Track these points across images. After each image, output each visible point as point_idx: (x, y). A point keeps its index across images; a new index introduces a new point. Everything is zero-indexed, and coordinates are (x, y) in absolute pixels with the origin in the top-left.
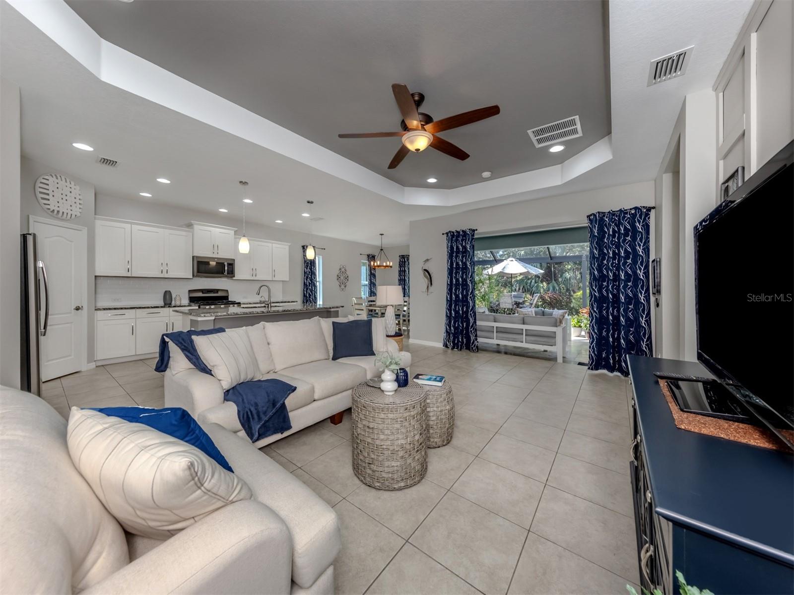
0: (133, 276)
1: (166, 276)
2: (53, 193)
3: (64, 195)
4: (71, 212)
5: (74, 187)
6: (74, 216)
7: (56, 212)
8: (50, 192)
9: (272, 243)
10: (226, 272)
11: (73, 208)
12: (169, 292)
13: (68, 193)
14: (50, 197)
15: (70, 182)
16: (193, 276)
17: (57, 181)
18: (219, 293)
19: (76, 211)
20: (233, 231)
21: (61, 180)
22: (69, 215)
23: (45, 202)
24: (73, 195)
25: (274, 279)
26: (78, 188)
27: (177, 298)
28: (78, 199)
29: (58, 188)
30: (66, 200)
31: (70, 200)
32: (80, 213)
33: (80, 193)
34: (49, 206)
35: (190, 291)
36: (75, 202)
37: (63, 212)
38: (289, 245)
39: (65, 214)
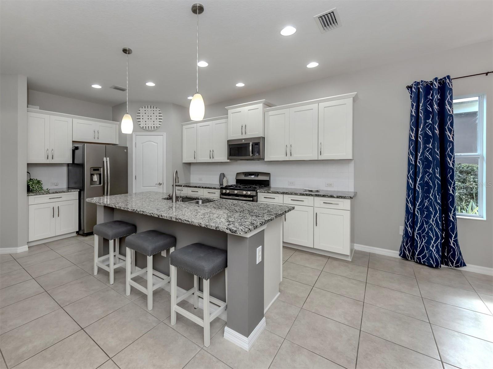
0: (197, 162)
1: (213, 161)
2: (142, 117)
3: (150, 116)
4: (154, 126)
5: (156, 109)
6: (155, 127)
7: (144, 128)
8: (141, 117)
9: (318, 102)
10: (251, 153)
11: (155, 123)
12: (223, 174)
13: (152, 115)
14: (141, 120)
15: (153, 107)
16: (228, 159)
17: (145, 109)
18: (259, 176)
19: (157, 124)
20: (262, 104)
21: (148, 108)
22: (153, 127)
23: (139, 123)
24: (155, 114)
25: (321, 158)
26: (158, 109)
27: (225, 180)
28: (158, 116)
29: (145, 113)
30: (151, 119)
31: (154, 118)
32: (160, 124)
33: (160, 112)
34: (140, 125)
35: (237, 173)
36: (156, 119)
37: (148, 127)
38: (354, 96)
39: (150, 128)
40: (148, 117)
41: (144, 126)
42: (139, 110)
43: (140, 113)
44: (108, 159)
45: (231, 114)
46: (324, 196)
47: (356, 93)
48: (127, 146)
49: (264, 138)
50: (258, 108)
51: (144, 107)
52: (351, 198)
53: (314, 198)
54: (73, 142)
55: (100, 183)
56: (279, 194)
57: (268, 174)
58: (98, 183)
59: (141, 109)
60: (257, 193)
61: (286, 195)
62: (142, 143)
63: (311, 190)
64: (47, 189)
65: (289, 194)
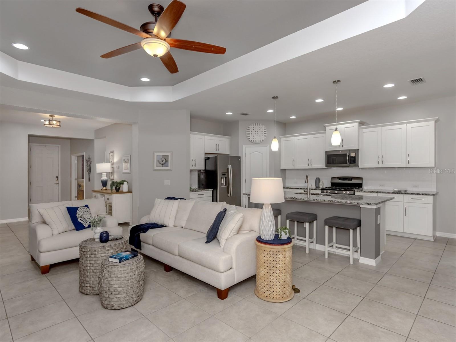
0: (296, 168)
1: (311, 168)
3: (257, 132)
4: (260, 139)
5: (262, 126)
6: (261, 141)
7: (253, 141)
8: (250, 133)
9: (406, 123)
10: (348, 162)
11: (261, 137)
12: (319, 178)
13: (259, 130)
14: (250, 135)
15: (260, 124)
16: (326, 166)
17: (253, 126)
18: (352, 180)
19: (263, 138)
20: (357, 123)
21: (255, 125)
22: (259, 141)
23: (249, 137)
24: (261, 130)
25: (408, 166)
26: (263, 126)
27: (321, 183)
28: (263, 132)
29: (253, 130)
30: (258, 134)
31: (260, 133)
32: (264, 138)
33: (265, 128)
34: (250, 139)
35: (332, 178)
36: (262, 134)
37: (256, 140)
38: (436, 120)
39: (257, 141)
40: (256, 133)
41: (253, 139)
42: (249, 127)
43: (249, 130)
44: (231, 166)
45: (329, 130)
46: (412, 194)
47: (437, 118)
48: (239, 156)
49: (359, 150)
50: (354, 127)
51: (252, 125)
52: (433, 195)
53: (403, 196)
54: (205, 153)
55: (226, 185)
56: (374, 192)
57: (361, 179)
58: (224, 185)
59: (250, 126)
60: (354, 192)
61: (380, 194)
62: (250, 153)
63: (400, 190)
64: (195, 188)
65: (383, 193)
